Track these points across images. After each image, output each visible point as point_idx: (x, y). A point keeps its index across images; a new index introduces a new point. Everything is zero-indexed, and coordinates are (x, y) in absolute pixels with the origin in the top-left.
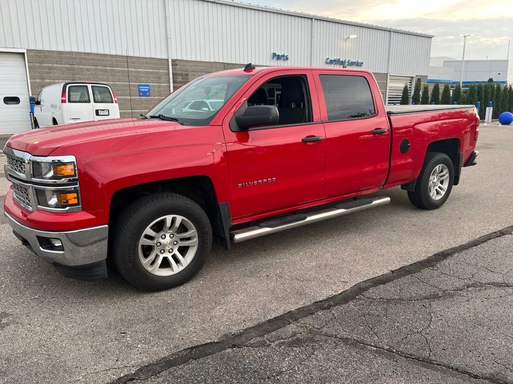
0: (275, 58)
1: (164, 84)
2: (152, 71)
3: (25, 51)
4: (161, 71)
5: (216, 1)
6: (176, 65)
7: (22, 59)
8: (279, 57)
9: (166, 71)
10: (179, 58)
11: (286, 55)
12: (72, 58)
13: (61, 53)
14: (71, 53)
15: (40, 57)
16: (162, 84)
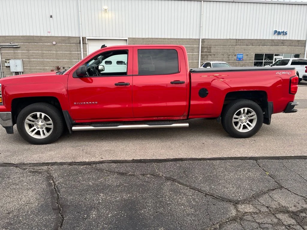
0: (276, 34)
1: (196, 53)
2: (189, 46)
3: (127, 38)
4: (195, 46)
5: (234, 1)
6: (204, 42)
7: (126, 43)
8: (279, 33)
9: (198, 46)
10: (207, 38)
11: (285, 31)
12: (148, 41)
13: (143, 39)
14: (148, 38)
15: (134, 41)
16: (194, 53)
